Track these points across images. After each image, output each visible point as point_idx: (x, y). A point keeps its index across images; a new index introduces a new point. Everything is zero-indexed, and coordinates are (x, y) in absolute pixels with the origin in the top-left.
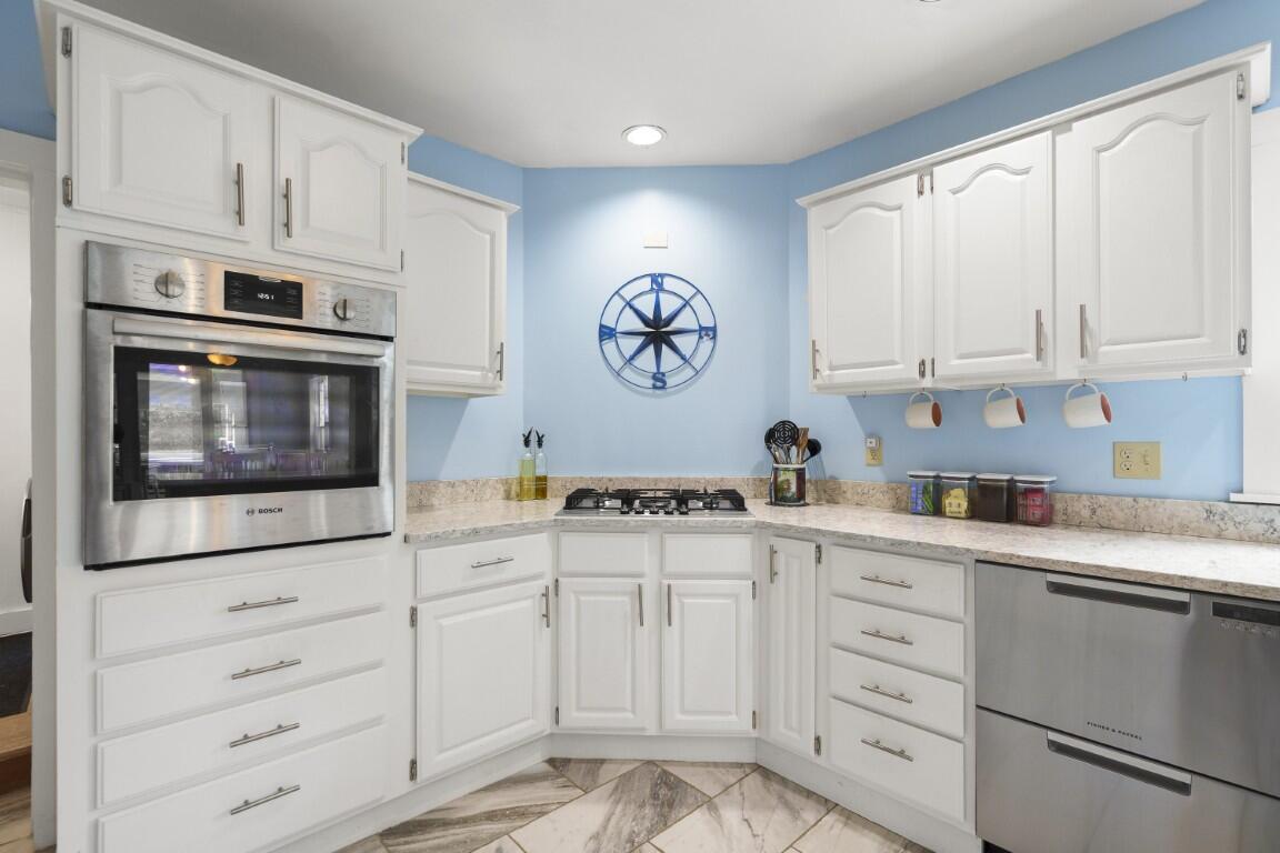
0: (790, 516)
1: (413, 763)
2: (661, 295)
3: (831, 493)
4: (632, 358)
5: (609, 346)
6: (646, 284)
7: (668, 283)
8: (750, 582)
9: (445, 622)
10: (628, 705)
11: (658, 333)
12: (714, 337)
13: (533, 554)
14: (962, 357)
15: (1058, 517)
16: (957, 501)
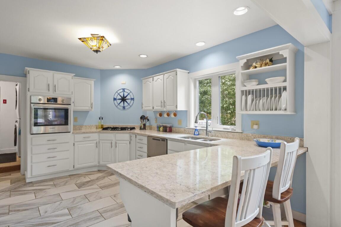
0: (143, 132)
1: (74, 166)
2: (124, 92)
3: (151, 128)
4: (119, 104)
5: (115, 102)
6: (122, 90)
7: (126, 90)
8: (129, 142)
9: (79, 145)
10: (110, 161)
11: (123, 99)
12: (134, 100)
13: (95, 136)
14: (157, 106)
15: (173, 131)
16: (161, 129)
